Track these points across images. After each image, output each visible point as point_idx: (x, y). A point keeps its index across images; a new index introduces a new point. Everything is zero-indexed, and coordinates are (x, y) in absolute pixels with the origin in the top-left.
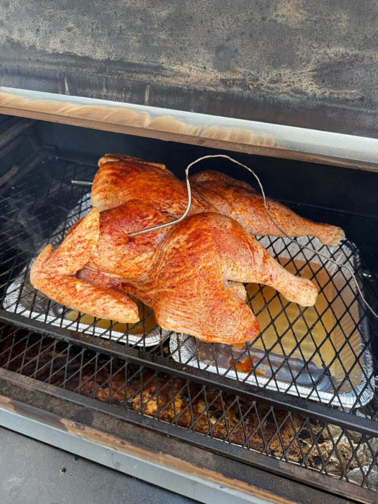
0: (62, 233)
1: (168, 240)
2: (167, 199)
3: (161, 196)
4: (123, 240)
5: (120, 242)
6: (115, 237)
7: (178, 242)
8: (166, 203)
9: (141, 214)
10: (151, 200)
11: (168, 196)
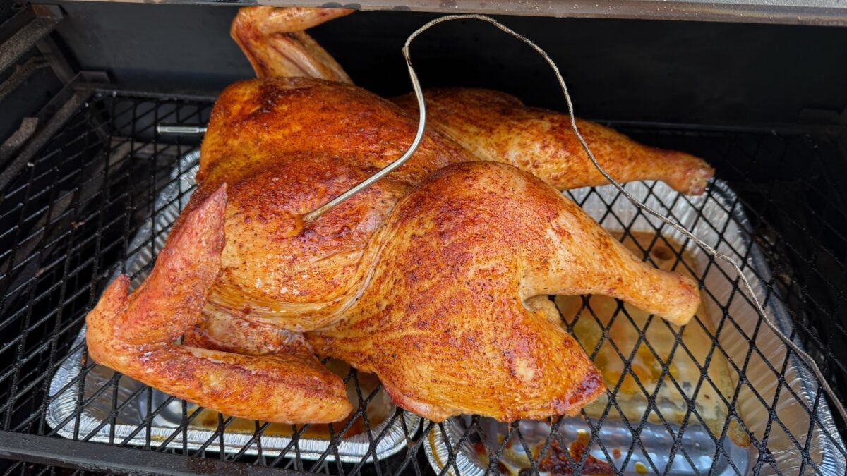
0: (150, 244)
1: (400, 223)
2: (371, 143)
3: (356, 139)
4: (290, 229)
5: (284, 235)
6: (273, 225)
7: (420, 224)
8: (370, 152)
9: (320, 176)
10: (335, 149)
11: (371, 138)
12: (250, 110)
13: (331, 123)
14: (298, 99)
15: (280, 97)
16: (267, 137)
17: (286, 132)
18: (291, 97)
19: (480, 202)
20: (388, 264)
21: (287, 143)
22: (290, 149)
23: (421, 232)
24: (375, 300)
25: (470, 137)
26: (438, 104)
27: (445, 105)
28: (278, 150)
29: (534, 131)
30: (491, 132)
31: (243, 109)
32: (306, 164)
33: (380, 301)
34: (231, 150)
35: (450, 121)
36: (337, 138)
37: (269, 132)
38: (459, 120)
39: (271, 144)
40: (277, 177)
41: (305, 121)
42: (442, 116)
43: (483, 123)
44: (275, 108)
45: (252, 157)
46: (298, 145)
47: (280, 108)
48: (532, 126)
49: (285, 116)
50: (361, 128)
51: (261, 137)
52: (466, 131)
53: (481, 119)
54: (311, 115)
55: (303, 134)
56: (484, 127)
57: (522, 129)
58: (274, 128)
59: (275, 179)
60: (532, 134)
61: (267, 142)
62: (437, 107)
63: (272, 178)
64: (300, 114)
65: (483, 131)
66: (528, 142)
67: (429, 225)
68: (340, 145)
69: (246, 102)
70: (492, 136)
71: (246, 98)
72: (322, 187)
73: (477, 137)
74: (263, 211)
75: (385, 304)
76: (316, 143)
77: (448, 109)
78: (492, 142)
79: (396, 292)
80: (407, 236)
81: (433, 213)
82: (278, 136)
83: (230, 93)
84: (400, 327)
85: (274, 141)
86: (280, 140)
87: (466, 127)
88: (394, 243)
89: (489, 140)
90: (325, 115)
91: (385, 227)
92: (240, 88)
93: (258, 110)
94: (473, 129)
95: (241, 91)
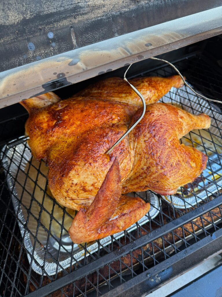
1: (136, 140)
2: (107, 116)
3: (102, 117)
4: (106, 160)
5: (106, 163)
6: (100, 161)
7: (145, 136)
8: (109, 119)
9: (102, 136)
10: (98, 124)
11: (105, 114)
12: (52, 124)
13: (89, 115)
14: (69, 111)
15: (61, 114)
16: (68, 131)
17: (75, 125)
18: (66, 112)
19: (159, 119)
20: (140, 154)
21: (79, 130)
22: (82, 131)
23: (146, 139)
24: (140, 167)
25: (124, 98)
26: (103, 91)
27: (106, 90)
28: (77, 134)
29: (145, 88)
30: (131, 94)
31: (49, 124)
32: (94, 134)
33: (143, 167)
34: (54, 142)
35: (113, 96)
36: (96, 119)
37: (68, 129)
38: (116, 94)
39: (72, 133)
40: (88, 144)
41: (79, 119)
42: (109, 95)
43: (125, 91)
44: (63, 119)
45: (68, 141)
46: (84, 129)
47: (65, 118)
48: (143, 86)
49: (70, 120)
50: (100, 112)
51: (65, 132)
52: (122, 97)
53: (123, 91)
54: (79, 115)
55: (82, 124)
56: (127, 93)
57: (141, 88)
58: (69, 126)
59: (89, 145)
60: (145, 89)
61: (70, 133)
62: (104, 92)
63: (87, 146)
64: (75, 117)
65: (128, 95)
66: (145, 92)
67: (148, 135)
68: (98, 121)
69: (48, 121)
70: (132, 95)
71: (46, 120)
72: (106, 139)
73: (127, 98)
74: (94, 159)
75: (145, 167)
76: (90, 125)
77: (108, 91)
78: (133, 97)
79: (148, 162)
80: (143, 142)
81: (147, 131)
82: (73, 128)
83: (36, 121)
84: (156, 172)
85: (73, 131)
86: (75, 130)
87: (120, 95)
88: (139, 146)
89: (132, 97)
90: (84, 113)
91: (131, 143)
92: (40, 117)
93: (56, 123)
94: (123, 95)
95: (41, 118)
